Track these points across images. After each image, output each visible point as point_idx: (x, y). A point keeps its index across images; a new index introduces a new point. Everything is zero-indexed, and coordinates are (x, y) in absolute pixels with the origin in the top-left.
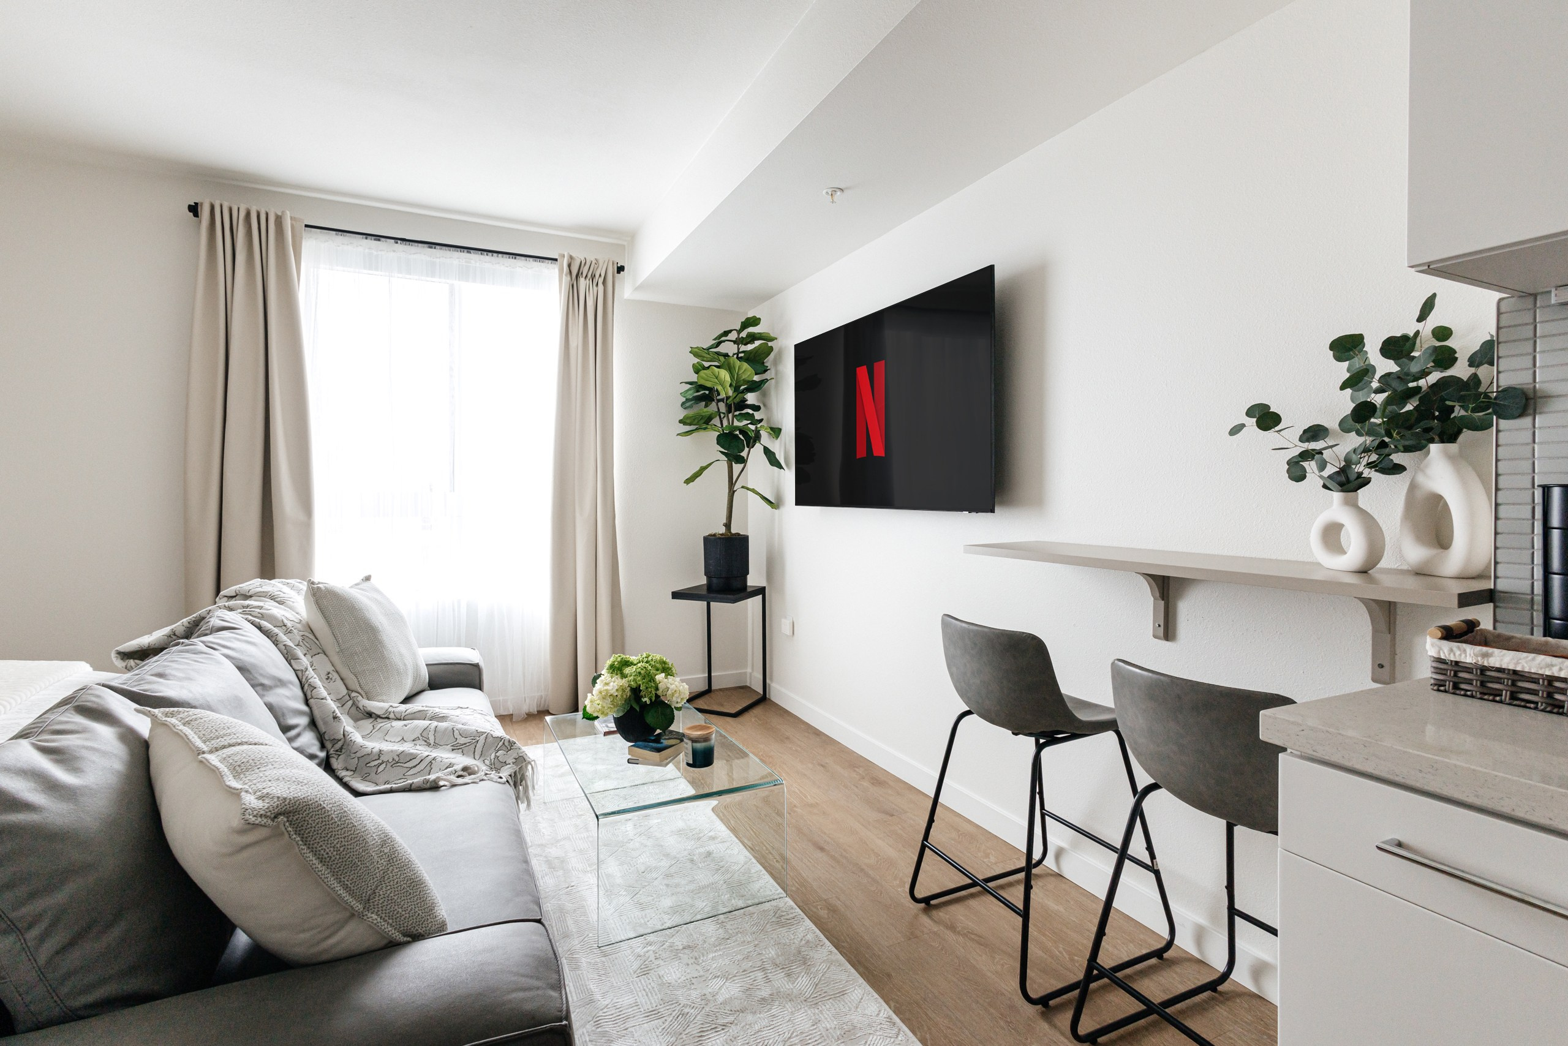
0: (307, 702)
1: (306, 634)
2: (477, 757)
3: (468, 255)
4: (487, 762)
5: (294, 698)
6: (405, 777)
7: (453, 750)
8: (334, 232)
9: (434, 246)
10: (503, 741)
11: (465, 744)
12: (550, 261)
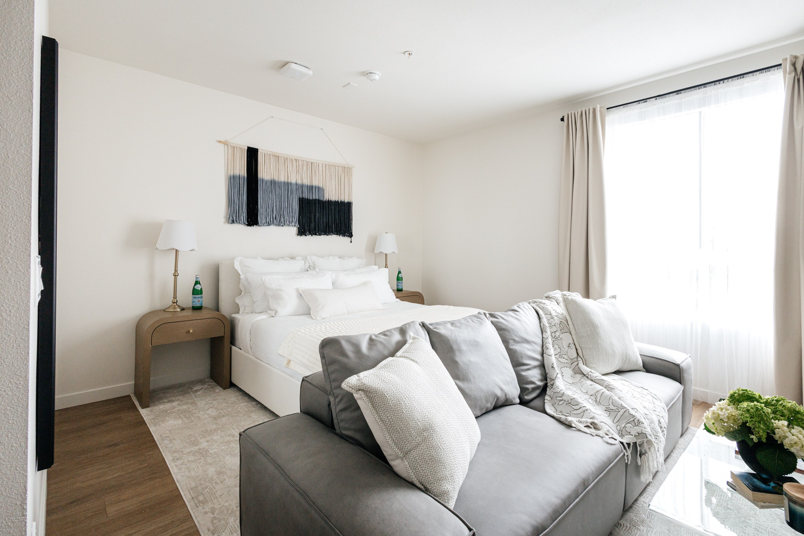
0: (542, 354)
1: (563, 321)
2: (615, 421)
3: (705, 88)
4: (619, 428)
5: (534, 351)
6: (570, 413)
7: (606, 410)
8: (622, 106)
9: (680, 92)
10: (634, 418)
11: (613, 410)
12: (776, 68)
